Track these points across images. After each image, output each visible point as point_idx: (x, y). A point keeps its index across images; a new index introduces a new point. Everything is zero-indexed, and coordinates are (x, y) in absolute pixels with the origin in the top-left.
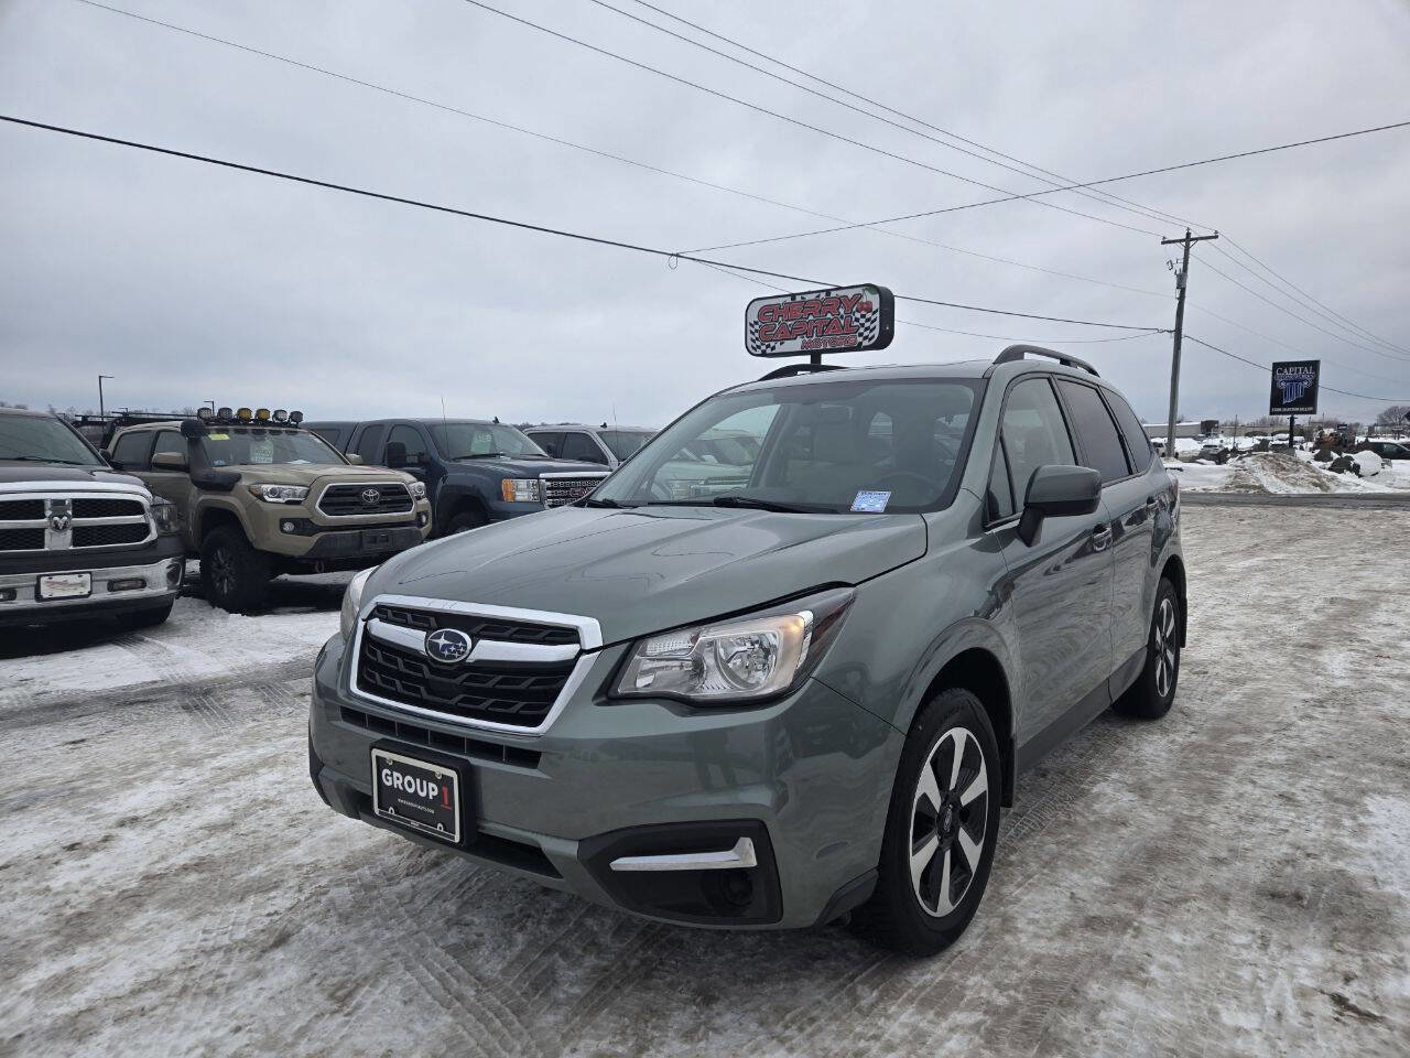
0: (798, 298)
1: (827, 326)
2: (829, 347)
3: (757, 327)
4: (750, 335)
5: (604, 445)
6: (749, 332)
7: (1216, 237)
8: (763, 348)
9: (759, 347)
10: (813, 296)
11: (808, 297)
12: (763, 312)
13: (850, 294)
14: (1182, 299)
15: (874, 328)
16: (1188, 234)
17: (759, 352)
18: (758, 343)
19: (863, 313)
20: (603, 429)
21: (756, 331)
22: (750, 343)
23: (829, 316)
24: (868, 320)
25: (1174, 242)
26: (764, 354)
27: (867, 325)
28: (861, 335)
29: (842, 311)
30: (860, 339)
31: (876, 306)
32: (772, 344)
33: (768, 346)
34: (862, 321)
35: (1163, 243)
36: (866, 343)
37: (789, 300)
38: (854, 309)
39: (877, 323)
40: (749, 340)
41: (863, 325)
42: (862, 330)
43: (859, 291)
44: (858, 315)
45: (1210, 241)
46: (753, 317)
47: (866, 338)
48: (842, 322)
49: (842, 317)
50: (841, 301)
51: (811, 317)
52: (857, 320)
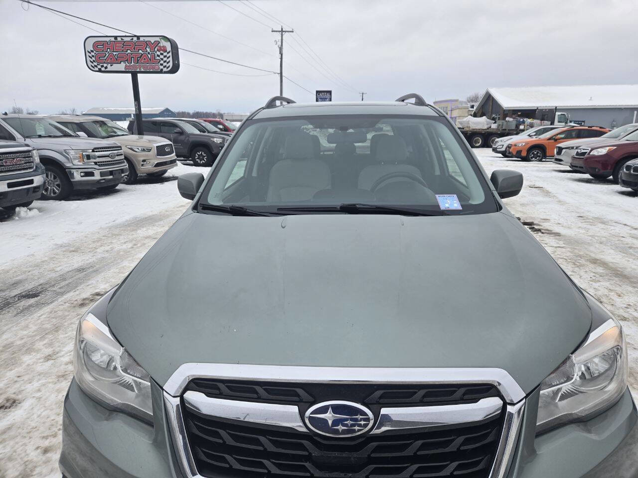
0: (119, 39)
1: (140, 57)
2: (142, 70)
3: (93, 54)
4: (88, 59)
5: (9, 127)
6: (88, 57)
7: (293, 32)
8: (99, 67)
9: (96, 66)
10: (129, 39)
11: (126, 39)
12: (95, 45)
13: (153, 40)
14: (281, 59)
15: (169, 62)
16: (282, 29)
17: (97, 69)
18: (96, 64)
19: (162, 52)
20: (4, 116)
21: (93, 56)
22: (89, 64)
23: (140, 51)
24: (165, 57)
25: (276, 31)
26: (100, 71)
27: (165, 59)
28: (162, 65)
29: (148, 50)
30: (161, 67)
31: (169, 49)
32: (105, 65)
33: (102, 66)
34: (162, 57)
35: (272, 31)
36: (165, 70)
37: (113, 39)
38: (156, 49)
39: (171, 59)
40: (89, 62)
41: (162, 59)
42: (162, 62)
43: (158, 39)
44: (158, 53)
45: (290, 33)
46: (90, 47)
47: (165, 67)
48: (149, 56)
49: (149, 53)
50: (147, 43)
51: (129, 51)
52: (158, 56)
